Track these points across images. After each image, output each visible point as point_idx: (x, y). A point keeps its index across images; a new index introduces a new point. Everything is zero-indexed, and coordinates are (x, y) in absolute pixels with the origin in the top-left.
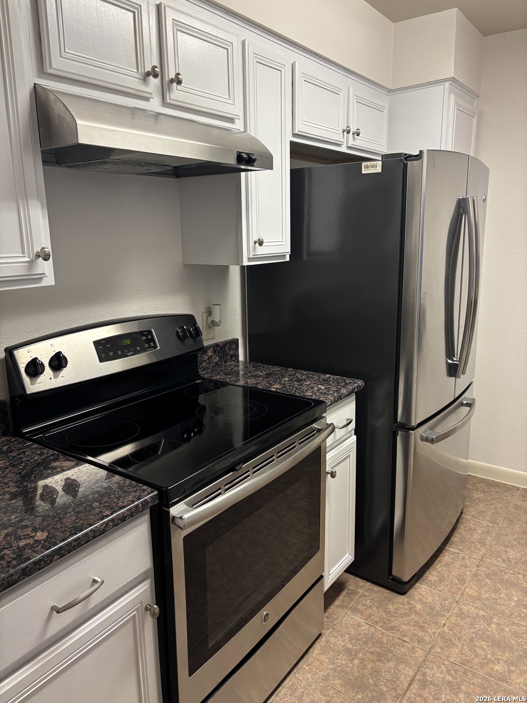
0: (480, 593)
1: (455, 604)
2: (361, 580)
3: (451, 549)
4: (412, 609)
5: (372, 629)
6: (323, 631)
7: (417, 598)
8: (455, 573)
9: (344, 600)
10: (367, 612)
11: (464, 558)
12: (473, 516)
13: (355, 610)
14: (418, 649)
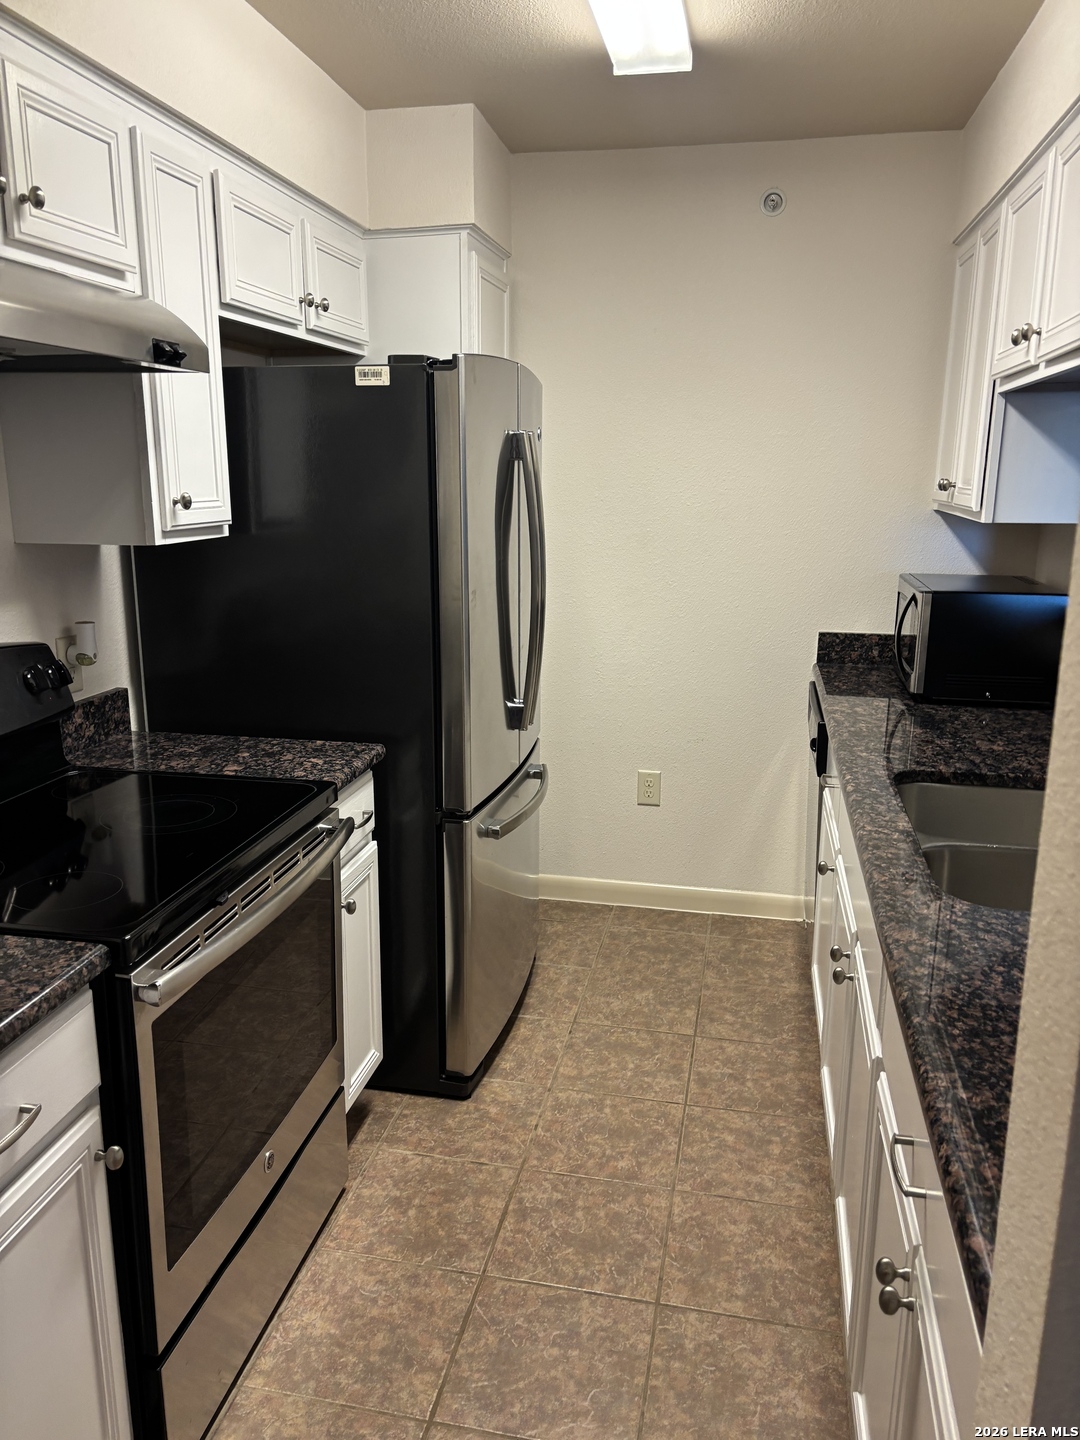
0: (581, 1071)
1: (547, 1093)
2: (394, 1094)
3: (526, 1016)
4: (485, 1116)
5: (427, 1161)
6: (347, 1184)
7: (488, 1099)
8: (539, 1049)
9: (372, 1131)
10: (414, 1139)
11: (548, 1026)
12: (551, 960)
13: (393, 1141)
14: (504, 1170)
